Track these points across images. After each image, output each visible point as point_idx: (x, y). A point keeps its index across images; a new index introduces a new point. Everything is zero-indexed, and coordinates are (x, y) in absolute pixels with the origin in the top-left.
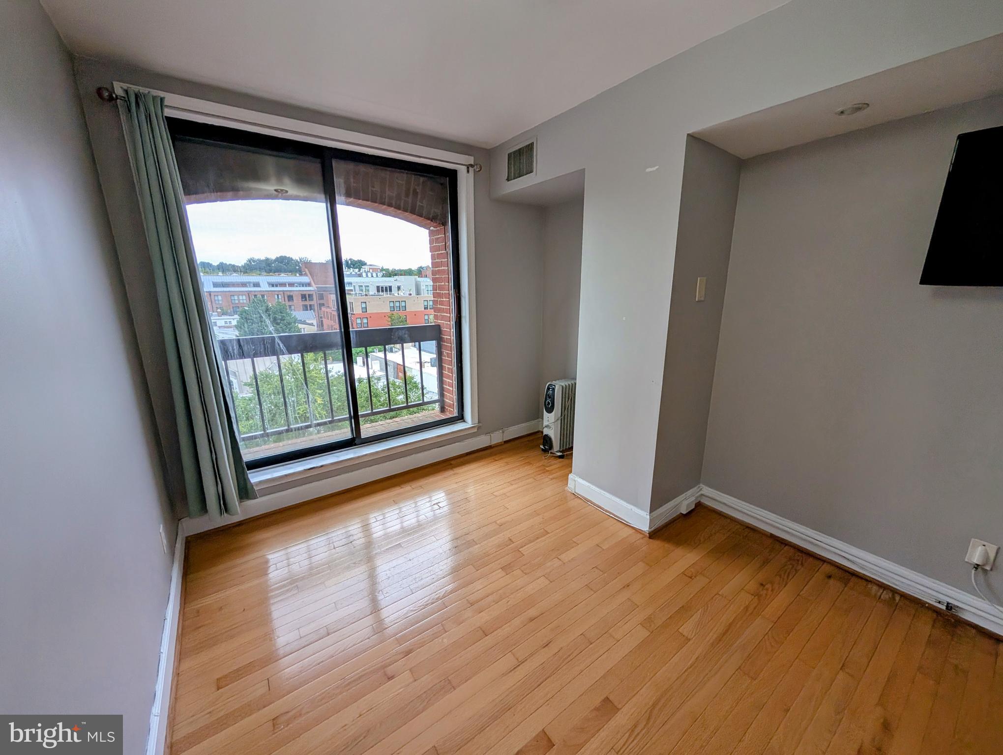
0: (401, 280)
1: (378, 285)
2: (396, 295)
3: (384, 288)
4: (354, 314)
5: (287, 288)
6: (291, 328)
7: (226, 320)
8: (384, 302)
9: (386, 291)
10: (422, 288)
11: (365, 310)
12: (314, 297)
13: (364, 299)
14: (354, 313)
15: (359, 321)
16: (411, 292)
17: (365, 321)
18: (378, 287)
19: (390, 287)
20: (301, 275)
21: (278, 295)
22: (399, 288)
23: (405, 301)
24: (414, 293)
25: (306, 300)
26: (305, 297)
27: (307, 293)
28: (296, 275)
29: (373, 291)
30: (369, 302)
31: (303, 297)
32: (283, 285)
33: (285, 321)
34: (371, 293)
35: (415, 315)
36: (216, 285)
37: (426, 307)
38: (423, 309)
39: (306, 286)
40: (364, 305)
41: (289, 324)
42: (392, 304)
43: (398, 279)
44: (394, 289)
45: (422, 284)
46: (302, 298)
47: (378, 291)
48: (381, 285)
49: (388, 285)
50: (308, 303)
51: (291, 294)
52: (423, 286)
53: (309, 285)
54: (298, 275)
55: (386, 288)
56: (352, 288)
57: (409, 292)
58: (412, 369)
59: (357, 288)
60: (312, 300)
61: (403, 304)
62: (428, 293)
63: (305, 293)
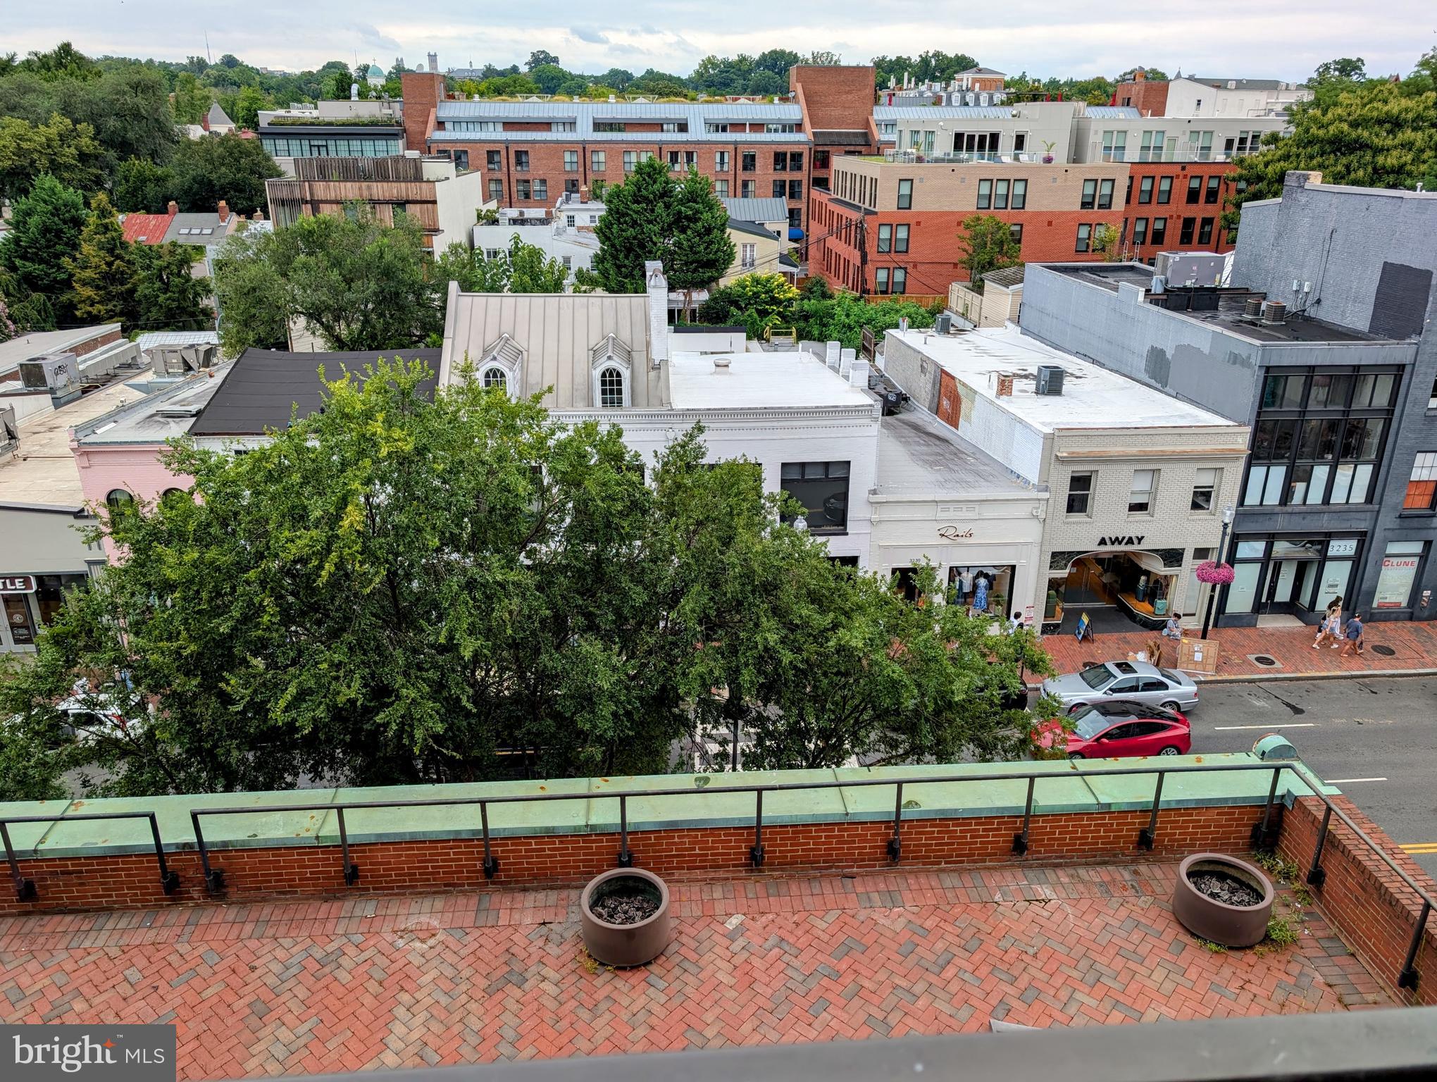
0: (1033, 116)
1: (960, 130)
2: (1007, 159)
3: (977, 139)
4: (876, 213)
5: (748, 136)
6: (712, 242)
7: (593, 213)
8: (963, 180)
9: (981, 147)
10: (1091, 141)
11: (906, 202)
12: (805, 161)
13: (913, 170)
14: (876, 210)
15: (885, 233)
16: (1052, 154)
17: (902, 233)
18: (959, 137)
19: (995, 137)
20: (784, 100)
21: (722, 154)
22: (1020, 142)
23: (1026, 181)
24: (1061, 155)
25: (784, 168)
26: (784, 160)
27: (789, 149)
28: (772, 101)
29: (944, 146)
30: (921, 180)
31: (779, 158)
32: (738, 126)
33: (700, 224)
34: (937, 153)
35: (1050, 223)
36: (598, 126)
37: (1090, 200)
38: (1077, 207)
39: (791, 131)
40: (905, 189)
41: (709, 231)
42: (985, 189)
43: (1024, 112)
44: (1006, 144)
45: (1093, 127)
46: (776, 161)
47: (958, 146)
48: (967, 129)
49: (987, 129)
50: (788, 176)
51: (752, 151)
52: (1096, 132)
53: (799, 127)
54: (776, 99)
55: (982, 138)
56: (894, 137)
57: (1045, 154)
58: (975, 392)
59: (907, 137)
60: (800, 168)
61: (1019, 189)
62: (1107, 159)
63: (781, 149)
